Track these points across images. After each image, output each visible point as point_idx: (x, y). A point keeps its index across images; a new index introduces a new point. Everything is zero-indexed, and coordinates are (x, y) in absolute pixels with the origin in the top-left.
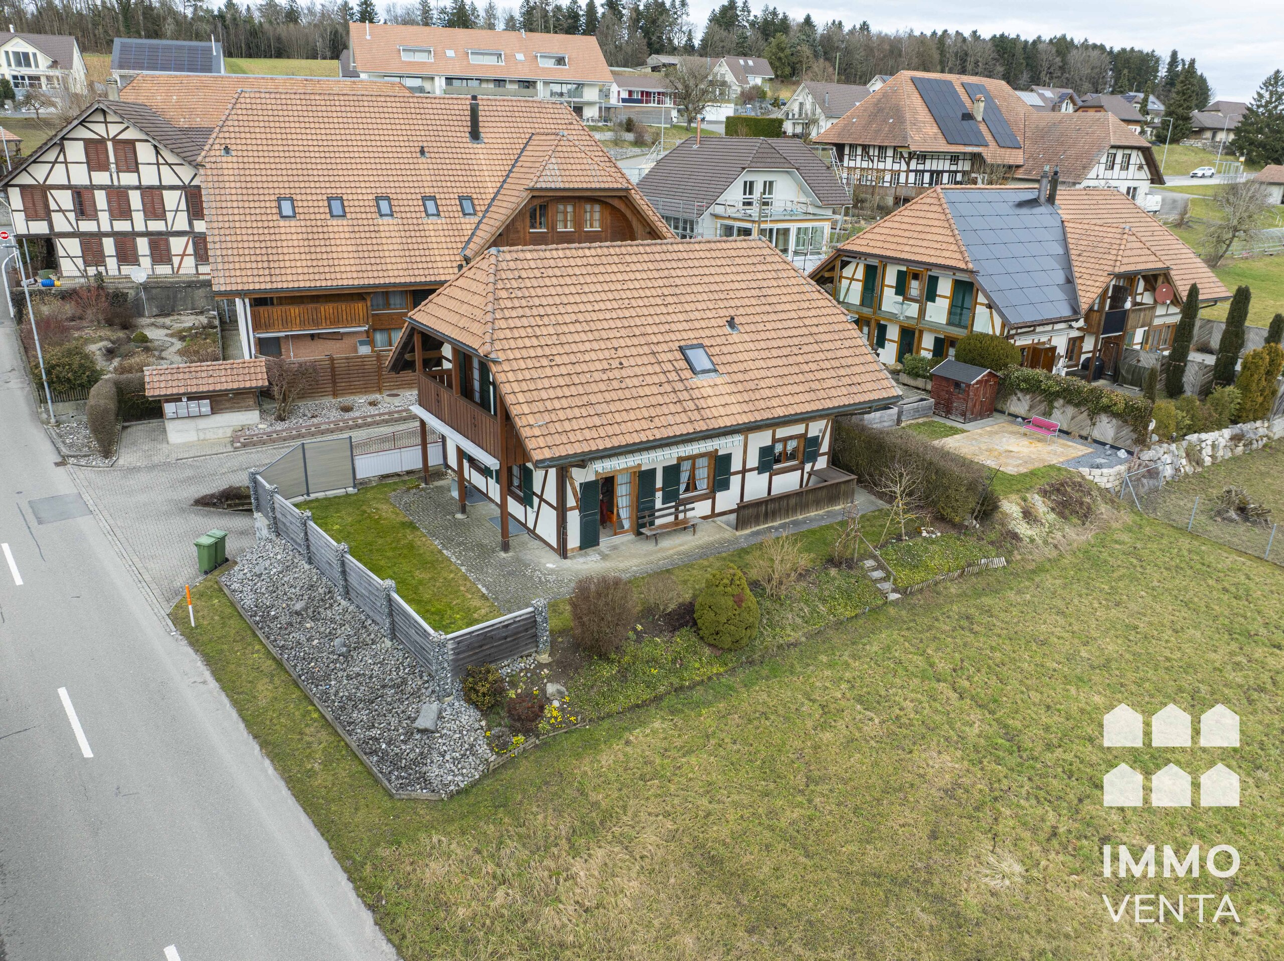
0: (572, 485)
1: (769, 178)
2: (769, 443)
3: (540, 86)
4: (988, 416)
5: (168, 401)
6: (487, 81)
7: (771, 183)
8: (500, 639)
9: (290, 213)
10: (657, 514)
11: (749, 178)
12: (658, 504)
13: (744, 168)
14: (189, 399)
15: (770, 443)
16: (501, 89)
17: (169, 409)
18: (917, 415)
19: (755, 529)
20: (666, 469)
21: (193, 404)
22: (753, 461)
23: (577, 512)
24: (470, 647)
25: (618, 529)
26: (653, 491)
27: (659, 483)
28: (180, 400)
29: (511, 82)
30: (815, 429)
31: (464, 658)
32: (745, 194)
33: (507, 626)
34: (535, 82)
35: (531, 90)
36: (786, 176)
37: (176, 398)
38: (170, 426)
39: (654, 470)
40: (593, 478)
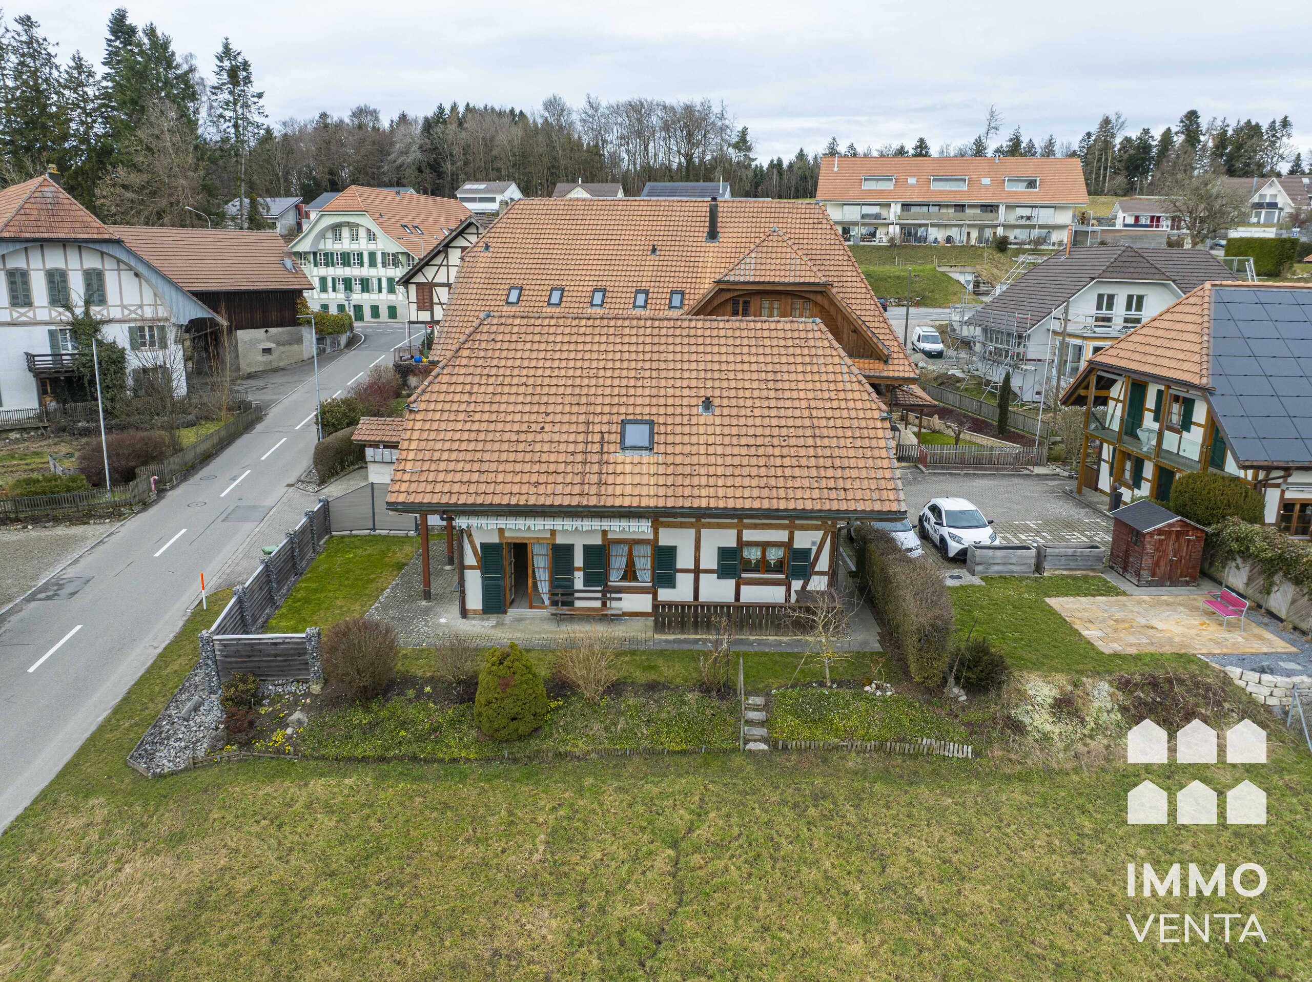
0: (472, 543)
1: (1136, 291)
2: (732, 543)
3: (1002, 210)
4: (1187, 584)
5: (370, 446)
6: (947, 206)
7: (1140, 299)
8: (269, 656)
9: (515, 300)
10: (577, 595)
11: (1107, 290)
12: (579, 584)
13: (1093, 279)
14: (385, 447)
15: (734, 544)
16: (958, 214)
17: (369, 452)
18: (1073, 564)
19: (679, 636)
20: (587, 549)
21: (387, 452)
22: (710, 560)
23: (478, 573)
24: (237, 653)
25: (533, 602)
26: (570, 570)
27: (579, 561)
28: (377, 446)
29: (972, 206)
30: (805, 540)
31: (230, 663)
32: (1099, 307)
33: (276, 644)
34: (998, 206)
35: (993, 214)
36: (1160, 290)
37: (375, 445)
38: (371, 468)
39: (570, 548)
40: (496, 540)
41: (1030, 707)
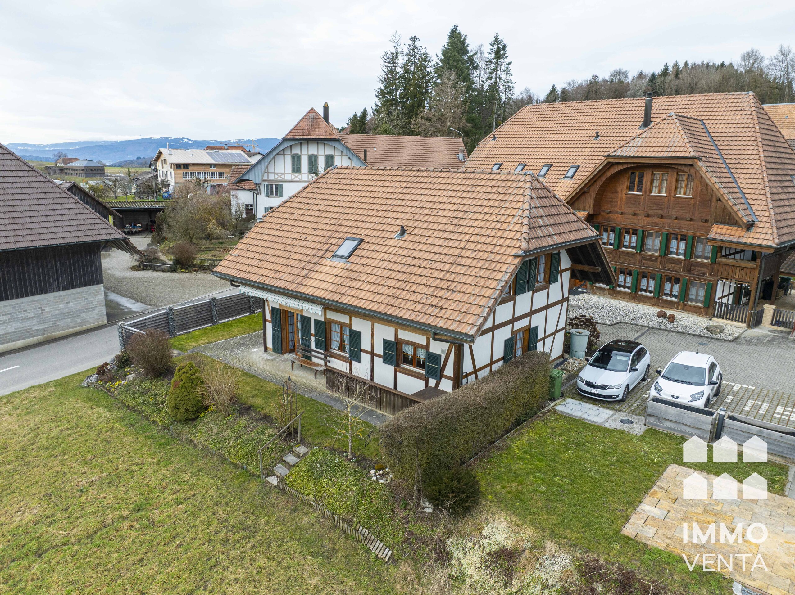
0: (268, 305)
2: (392, 338)
10: (312, 353)
12: (313, 345)
20: (315, 321)
22: (379, 347)
23: (271, 326)
26: (309, 334)
27: (313, 330)
30: (438, 347)
39: (309, 319)
40: (278, 307)
41: (470, 544)
